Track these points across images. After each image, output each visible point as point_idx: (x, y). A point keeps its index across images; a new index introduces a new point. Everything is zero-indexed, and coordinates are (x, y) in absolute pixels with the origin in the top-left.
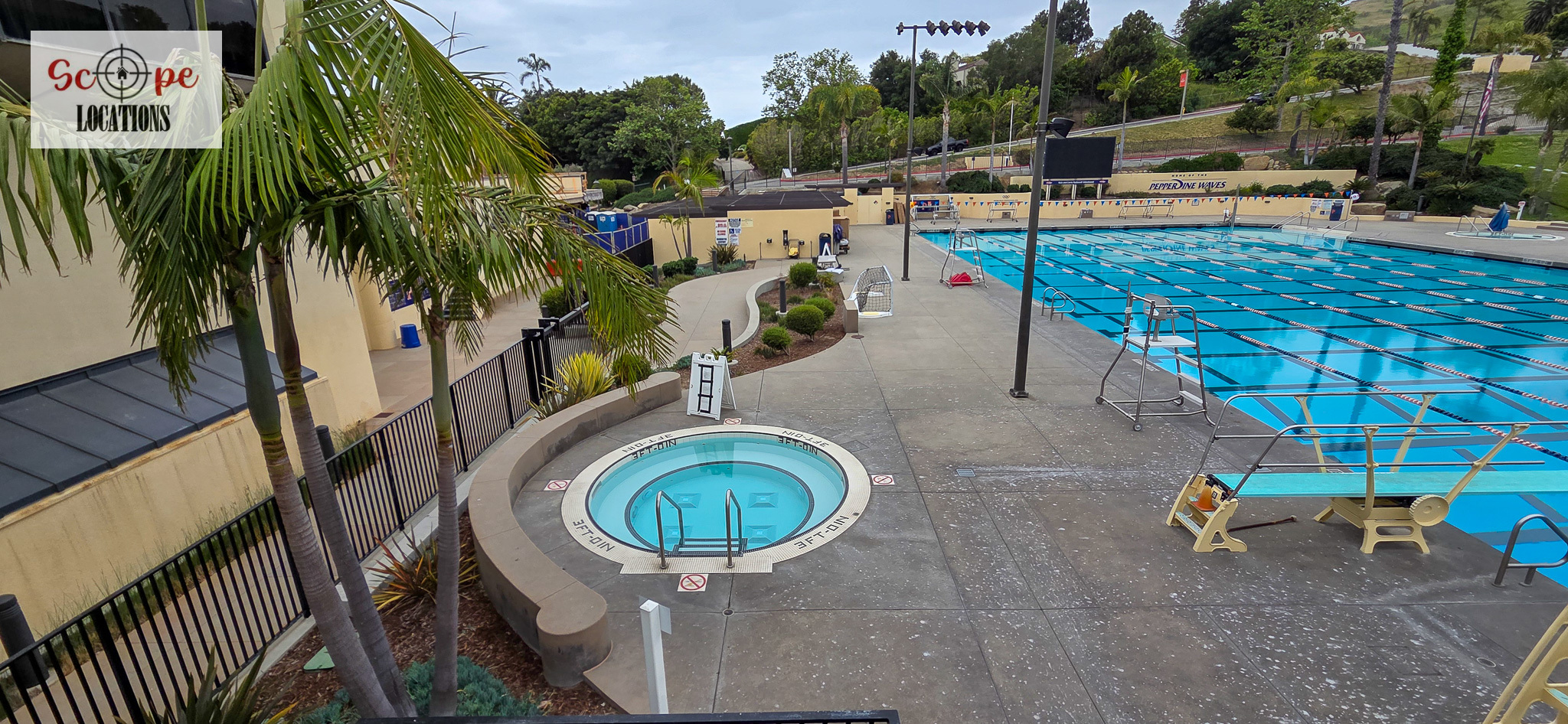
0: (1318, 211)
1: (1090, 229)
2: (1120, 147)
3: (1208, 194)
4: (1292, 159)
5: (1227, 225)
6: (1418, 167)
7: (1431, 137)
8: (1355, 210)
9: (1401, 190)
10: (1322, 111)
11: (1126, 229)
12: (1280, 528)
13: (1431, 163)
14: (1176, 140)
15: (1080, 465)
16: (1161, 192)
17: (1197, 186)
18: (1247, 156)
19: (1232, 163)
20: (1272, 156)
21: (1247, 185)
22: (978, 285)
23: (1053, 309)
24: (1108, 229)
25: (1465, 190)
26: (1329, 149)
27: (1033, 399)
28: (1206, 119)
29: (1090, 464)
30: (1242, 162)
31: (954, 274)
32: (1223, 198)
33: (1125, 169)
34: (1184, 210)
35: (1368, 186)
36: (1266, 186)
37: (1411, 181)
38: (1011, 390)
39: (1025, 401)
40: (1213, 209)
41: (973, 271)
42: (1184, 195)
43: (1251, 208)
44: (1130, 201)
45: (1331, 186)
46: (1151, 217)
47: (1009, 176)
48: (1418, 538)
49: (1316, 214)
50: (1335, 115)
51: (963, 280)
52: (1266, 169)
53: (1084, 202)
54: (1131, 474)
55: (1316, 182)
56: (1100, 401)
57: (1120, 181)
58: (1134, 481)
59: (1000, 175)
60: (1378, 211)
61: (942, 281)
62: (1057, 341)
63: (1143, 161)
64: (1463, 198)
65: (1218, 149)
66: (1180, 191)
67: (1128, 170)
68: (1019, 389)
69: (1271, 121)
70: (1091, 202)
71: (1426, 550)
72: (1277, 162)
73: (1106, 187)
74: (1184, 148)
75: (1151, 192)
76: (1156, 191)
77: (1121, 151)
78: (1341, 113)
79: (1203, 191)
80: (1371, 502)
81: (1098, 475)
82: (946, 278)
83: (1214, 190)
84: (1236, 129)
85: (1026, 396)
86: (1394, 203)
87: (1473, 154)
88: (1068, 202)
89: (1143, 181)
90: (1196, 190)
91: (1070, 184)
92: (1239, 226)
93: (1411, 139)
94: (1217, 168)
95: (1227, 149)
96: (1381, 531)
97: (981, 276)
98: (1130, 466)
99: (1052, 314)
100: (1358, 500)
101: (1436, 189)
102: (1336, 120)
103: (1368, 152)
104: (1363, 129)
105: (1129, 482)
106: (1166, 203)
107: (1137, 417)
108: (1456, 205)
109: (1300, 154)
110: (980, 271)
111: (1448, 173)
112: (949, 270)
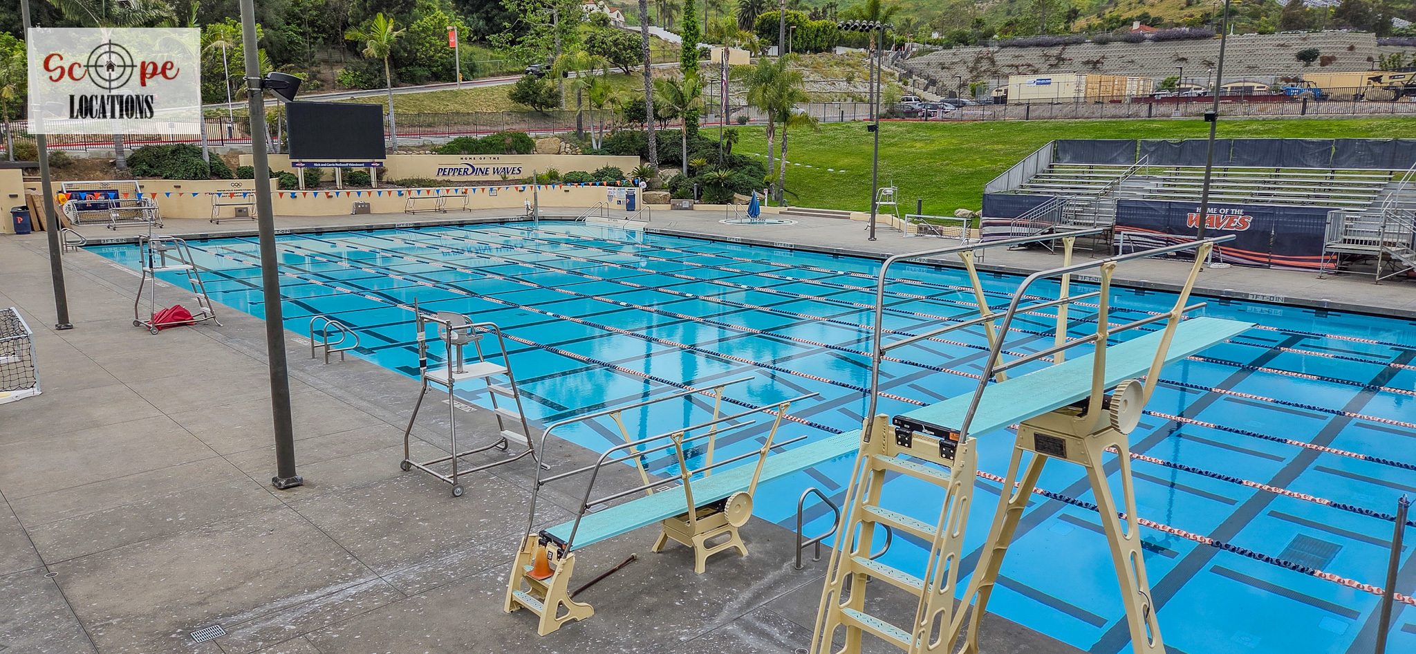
0: (615, 201)
1: (370, 230)
2: (390, 118)
3: (505, 181)
4: (580, 142)
5: (530, 220)
6: (687, 155)
7: (691, 125)
8: (647, 200)
9: (679, 178)
10: (599, 90)
11: (417, 227)
12: (622, 574)
13: (697, 151)
14: (458, 113)
15: (389, 565)
16: (451, 178)
17: (491, 171)
18: (537, 138)
19: (523, 146)
20: (562, 138)
21: (543, 171)
22: (205, 324)
23: (327, 347)
24: (393, 228)
25: (726, 178)
26: (613, 132)
27: (311, 485)
28: (487, 90)
29: (400, 559)
30: (534, 144)
31: (158, 310)
32: (520, 187)
33: (401, 148)
34: (482, 202)
35: (652, 173)
36: (562, 173)
37: (685, 168)
38: (274, 480)
39: (299, 492)
40: (511, 201)
41: (192, 303)
42: (479, 183)
43: (552, 199)
44: (414, 191)
45: (621, 173)
46: (445, 212)
47: (236, 154)
48: (737, 542)
49: (614, 205)
50: (611, 96)
51: (178, 318)
52: (559, 153)
53: (354, 192)
54: (455, 557)
55: (607, 168)
56: (406, 467)
57: (399, 165)
58: (461, 565)
59: (221, 151)
60: (666, 201)
61: (137, 324)
62: (339, 393)
63: (423, 138)
64: (726, 185)
65: (506, 127)
66: (473, 178)
67: (407, 149)
68: (287, 476)
69: (554, 98)
70: (364, 192)
71: (745, 552)
72: (568, 145)
73: (381, 172)
74: (468, 124)
75: (440, 178)
76: (446, 178)
77: (393, 124)
78: (614, 94)
79: (498, 178)
80: (693, 515)
81: (412, 573)
82: (145, 318)
83: (510, 177)
84: (521, 105)
85: (299, 483)
86: (676, 191)
87: (725, 141)
88: (332, 193)
89: (428, 165)
90: (491, 177)
91: (330, 168)
92: (543, 220)
93: (677, 126)
94: (509, 150)
95: (516, 127)
96: (708, 544)
97: (207, 309)
98: (454, 546)
99: (328, 353)
100: (683, 516)
101: (705, 177)
102: (613, 101)
103: (645, 137)
104: (636, 112)
105: (455, 569)
106: (459, 193)
107: (454, 477)
108: (720, 193)
109: (587, 137)
110: (204, 301)
111: (710, 162)
112: (149, 303)
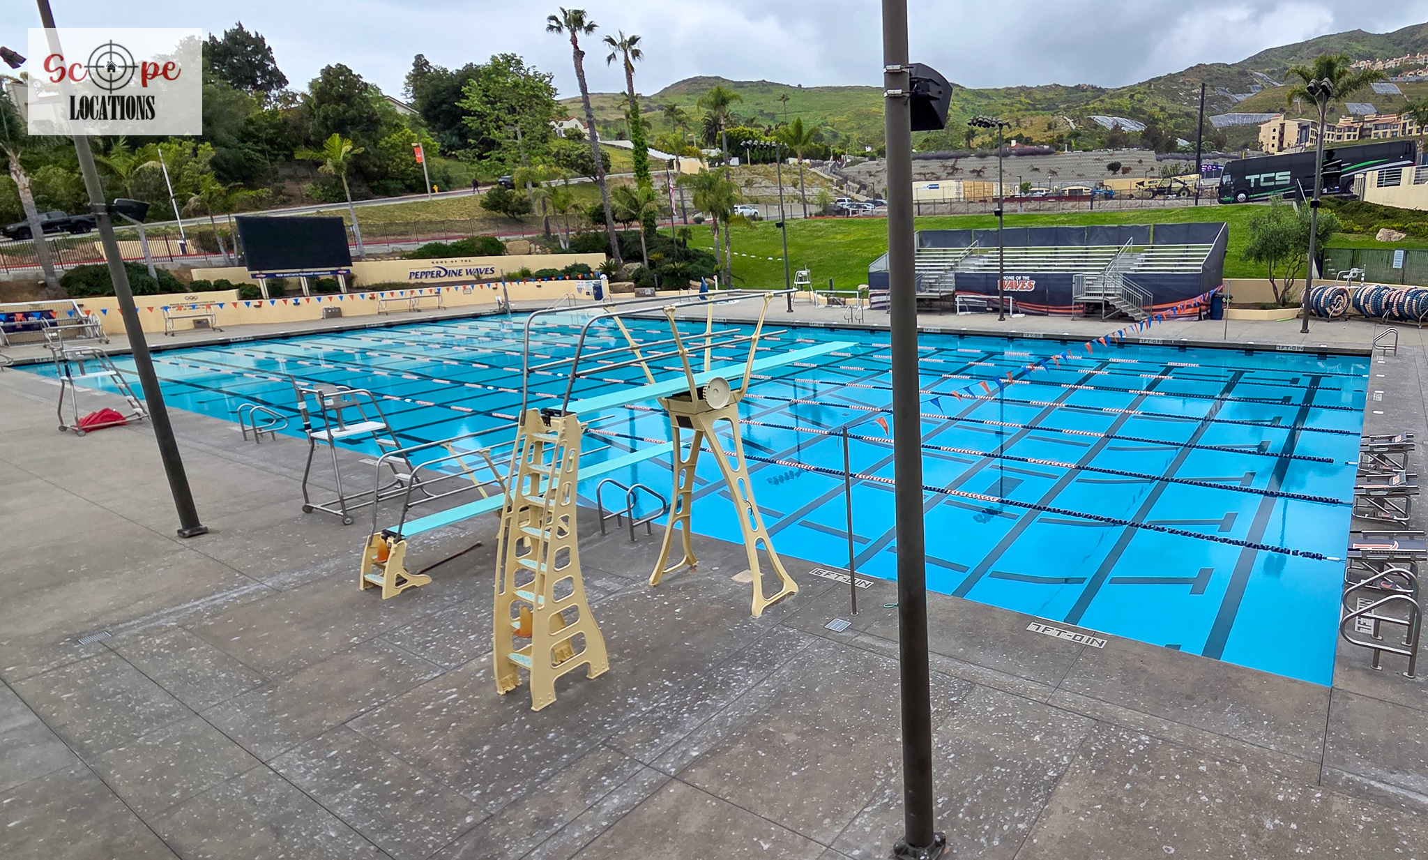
1: (340, 331)
3: (479, 281)
4: (550, 244)
5: (503, 313)
6: (647, 251)
7: (649, 225)
9: (641, 271)
10: (562, 198)
11: (389, 326)
13: (655, 247)
14: (430, 222)
16: (424, 280)
18: (508, 241)
19: (495, 248)
20: (532, 241)
21: (516, 270)
22: (140, 423)
23: (256, 429)
24: (363, 329)
26: (578, 234)
28: (459, 200)
30: (504, 247)
31: (85, 414)
32: (493, 285)
33: (370, 256)
34: (455, 300)
35: (617, 267)
36: (534, 270)
37: (646, 262)
40: (486, 298)
42: (452, 283)
44: (387, 294)
45: (589, 268)
46: (419, 311)
47: (188, 269)
49: (583, 295)
50: (574, 203)
51: (106, 420)
52: (530, 253)
55: (575, 265)
57: (367, 271)
60: (629, 290)
61: (63, 429)
62: (263, 464)
63: (392, 246)
64: (682, 275)
65: (477, 233)
66: (447, 279)
67: (375, 257)
69: (525, 206)
70: (336, 297)
72: (538, 246)
73: (350, 279)
74: (442, 231)
75: (413, 281)
76: (419, 281)
77: (358, 233)
78: (576, 201)
79: (472, 278)
84: (494, 213)
86: (640, 281)
89: (401, 270)
90: (465, 278)
91: (298, 277)
94: (482, 253)
95: (490, 232)
97: (140, 410)
99: (257, 435)
102: (576, 207)
103: (607, 237)
104: (598, 216)
106: (433, 294)
109: (556, 239)
110: (134, 403)
